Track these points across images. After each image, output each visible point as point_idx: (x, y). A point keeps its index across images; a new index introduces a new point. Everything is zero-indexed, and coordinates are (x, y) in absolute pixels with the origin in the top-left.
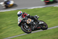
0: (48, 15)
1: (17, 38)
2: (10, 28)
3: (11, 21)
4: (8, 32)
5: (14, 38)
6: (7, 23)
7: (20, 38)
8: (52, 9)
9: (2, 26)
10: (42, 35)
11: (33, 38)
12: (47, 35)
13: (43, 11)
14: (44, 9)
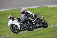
1: (12, 37)
2: (4, 27)
3: (5, 20)
5: (8, 37)
7: (15, 37)
10: (36, 35)
11: (28, 37)
13: (37, 11)
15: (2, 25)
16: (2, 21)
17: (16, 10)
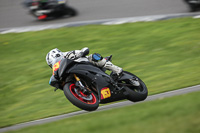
0: (172, 45)
4: (36, 102)
6: (32, 71)
7: (78, 121)
8: (188, 25)
9: (16, 81)
10: (152, 115)
11: (123, 123)
12: (169, 114)
13: (155, 31)
14: (159, 27)
15: (34, 80)
16: (32, 68)
17: (81, 29)
